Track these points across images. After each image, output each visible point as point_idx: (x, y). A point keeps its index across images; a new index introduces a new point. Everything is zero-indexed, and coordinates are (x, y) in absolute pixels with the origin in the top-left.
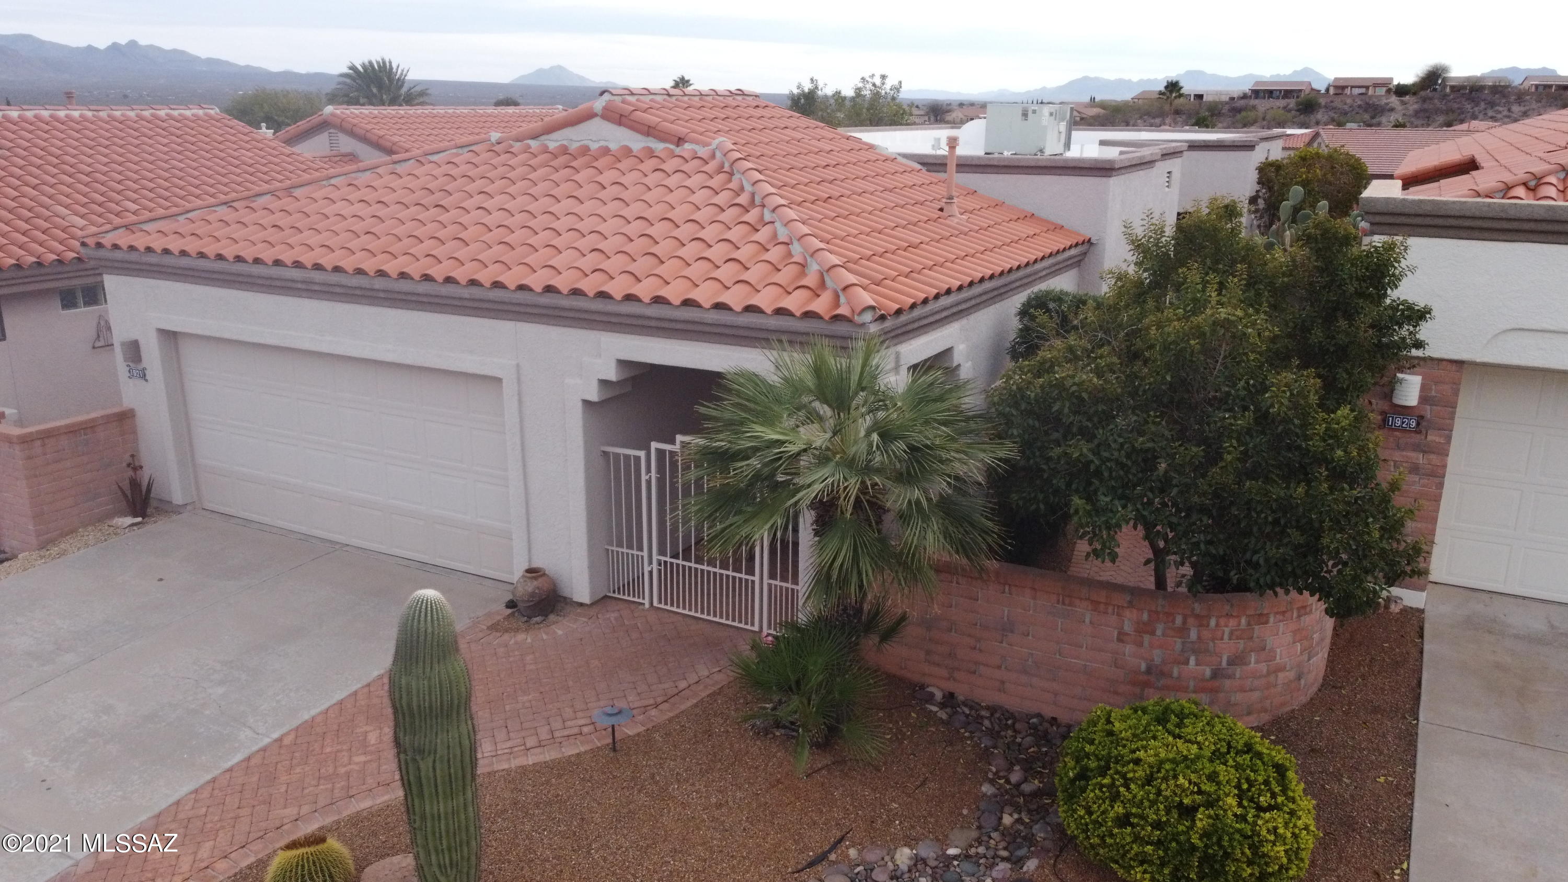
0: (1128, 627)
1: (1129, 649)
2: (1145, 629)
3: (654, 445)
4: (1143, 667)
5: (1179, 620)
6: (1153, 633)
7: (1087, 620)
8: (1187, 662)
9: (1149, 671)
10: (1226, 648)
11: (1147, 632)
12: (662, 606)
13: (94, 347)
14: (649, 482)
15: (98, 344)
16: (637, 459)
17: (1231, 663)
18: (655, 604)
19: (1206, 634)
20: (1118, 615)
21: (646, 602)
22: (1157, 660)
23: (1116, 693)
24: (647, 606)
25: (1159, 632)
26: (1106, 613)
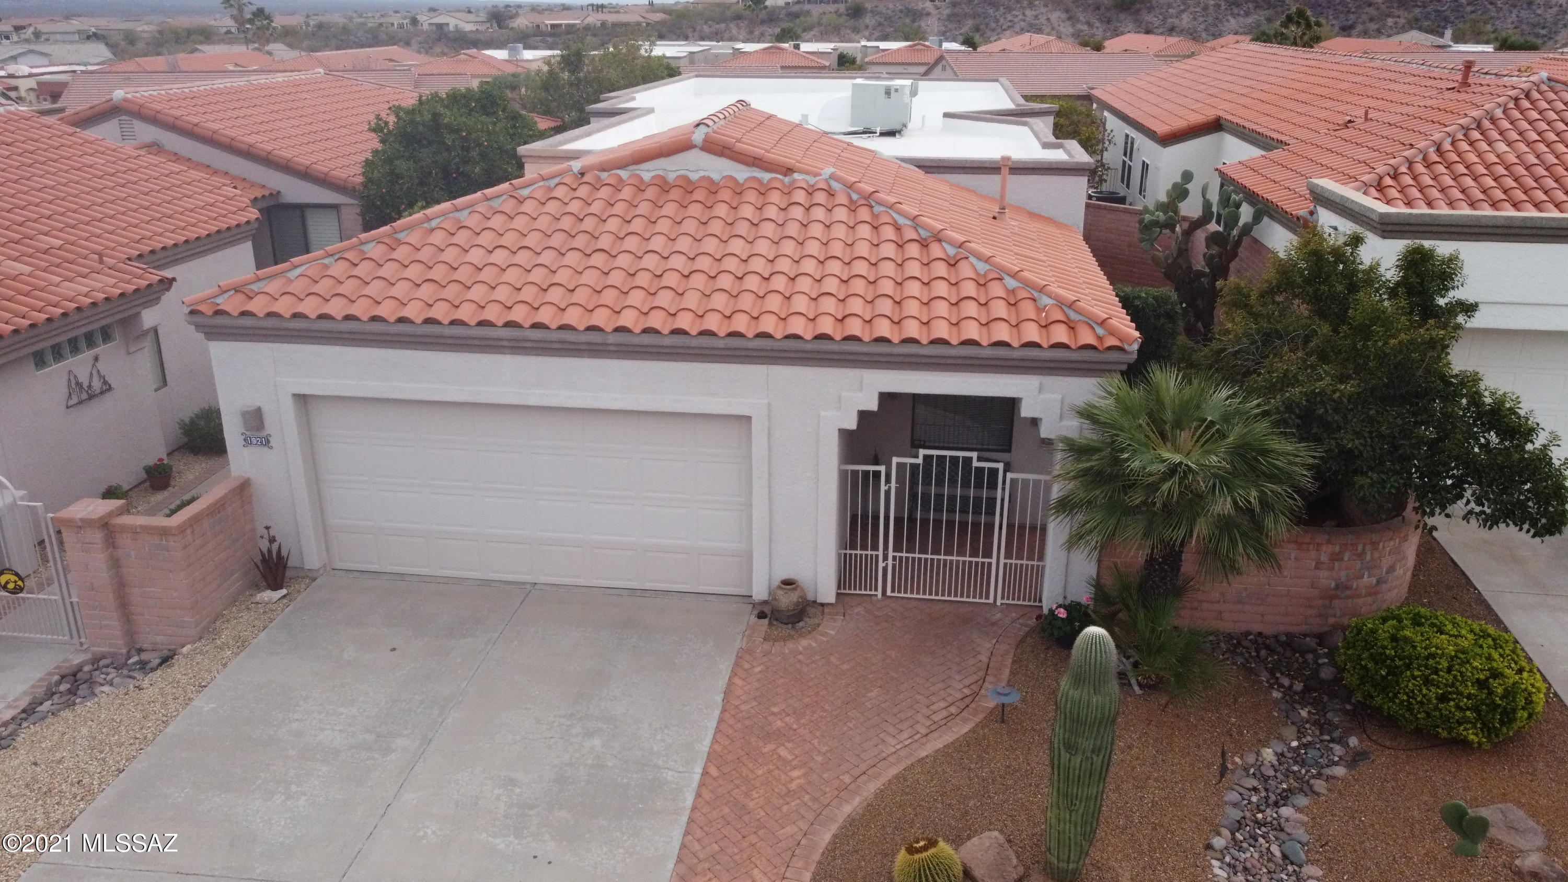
0: (1324, 558)
1: (1323, 574)
2: (1336, 557)
3: (895, 460)
4: (1333, 585)
5: (1360, 548)
6: (1342, 559)
7: (1293, 556)
8: (1363, 577)
9: (1337, 587)
10: (1386, 562)
11: (1337, 560)
12: (896, 594)
13: (68, 407)
14: (888, 493)
15: (71, 403)
16: (877, 474)
17: (1387, 573)
18: (889, 593)
19: (1376, 554)
20: (1317, 550)
21: (879, 593)
22: (1343, 579)
23: (1310, 606)
24: (880, 596)
25: (1346, 558)
26: (1308, 550)
